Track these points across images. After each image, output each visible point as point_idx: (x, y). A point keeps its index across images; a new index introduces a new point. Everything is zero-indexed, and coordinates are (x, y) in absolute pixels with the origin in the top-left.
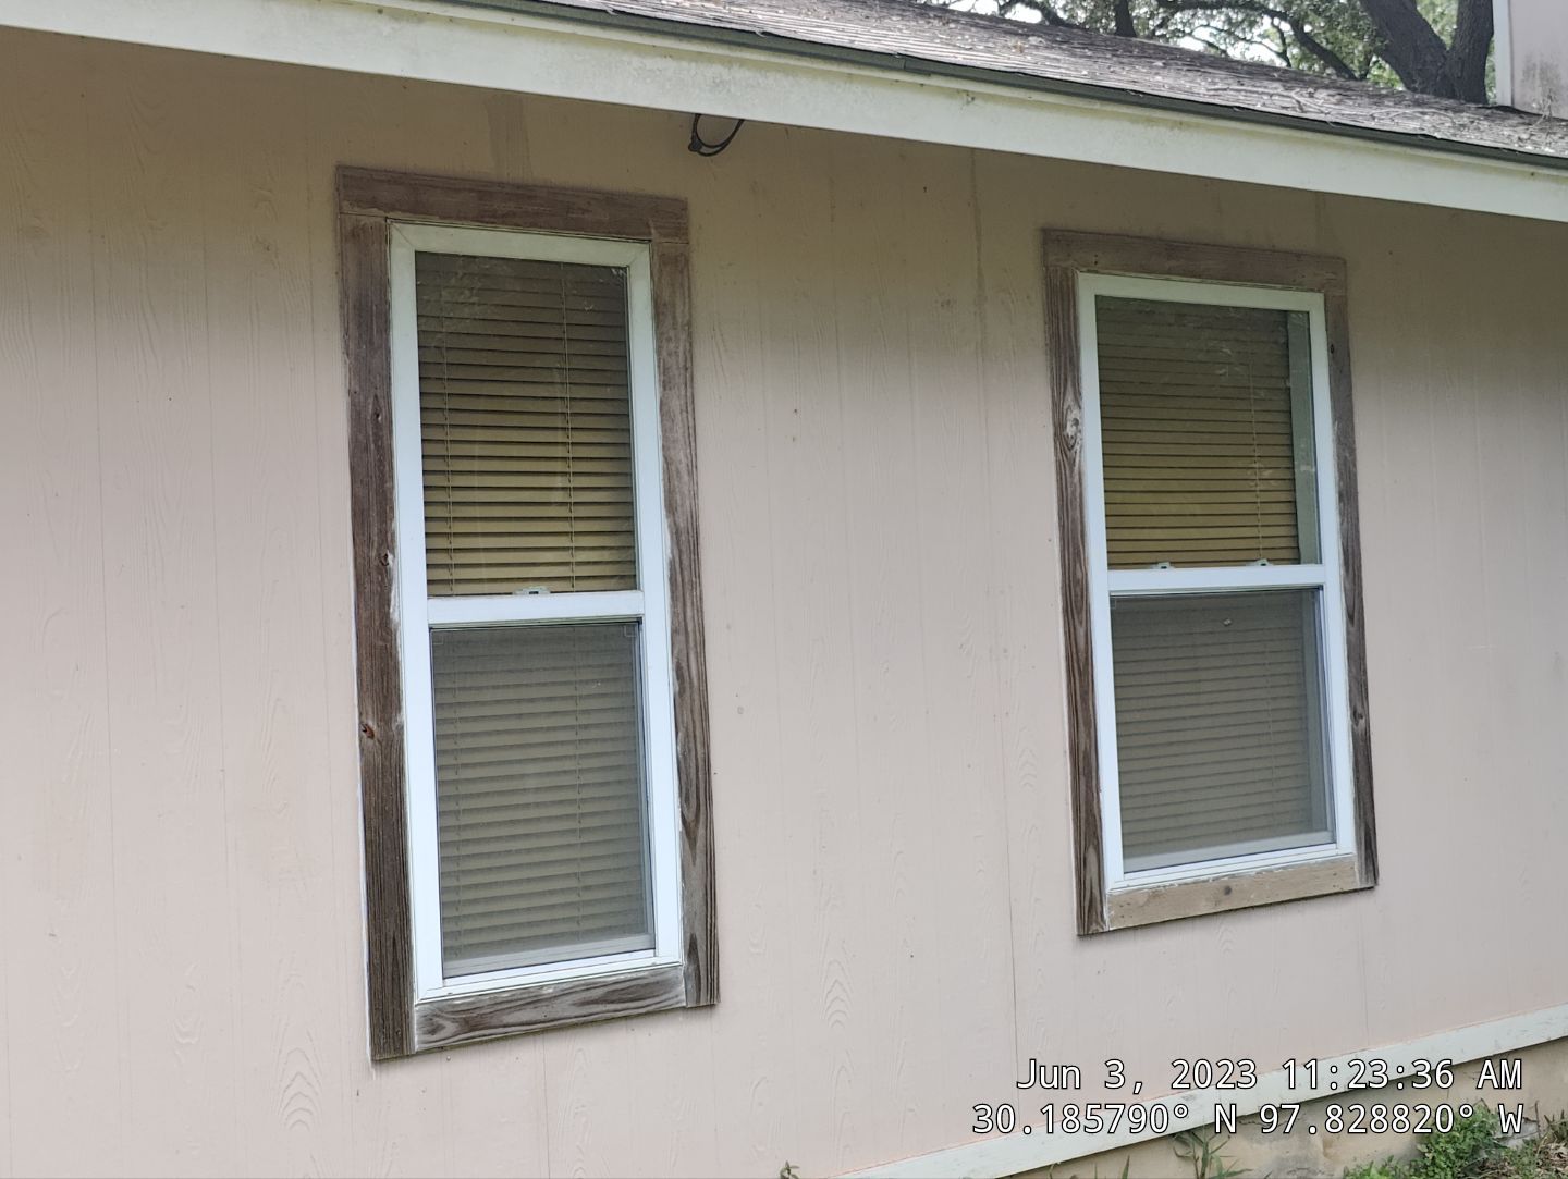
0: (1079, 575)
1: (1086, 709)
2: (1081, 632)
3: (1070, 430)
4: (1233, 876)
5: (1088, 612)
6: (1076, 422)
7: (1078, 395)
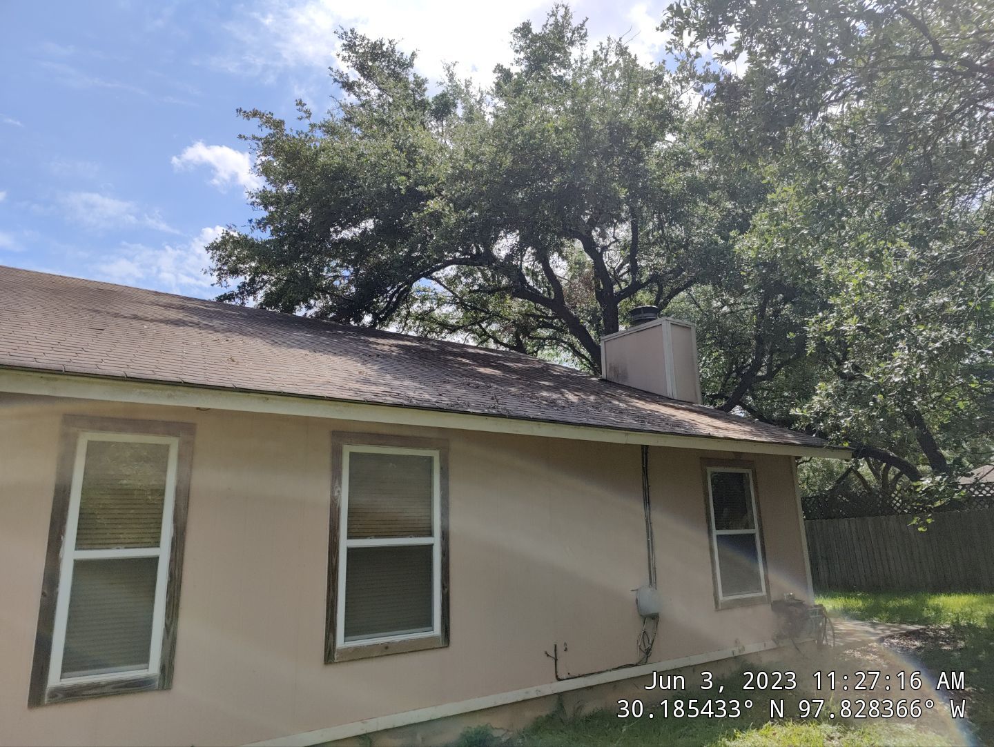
0: (335, 541)
1: (334, 585)
2: (334, 559)
3: (336, 494)
4: (389, 643)
5: (338, 553)
6: (339, 492)
7: (340, 484)
